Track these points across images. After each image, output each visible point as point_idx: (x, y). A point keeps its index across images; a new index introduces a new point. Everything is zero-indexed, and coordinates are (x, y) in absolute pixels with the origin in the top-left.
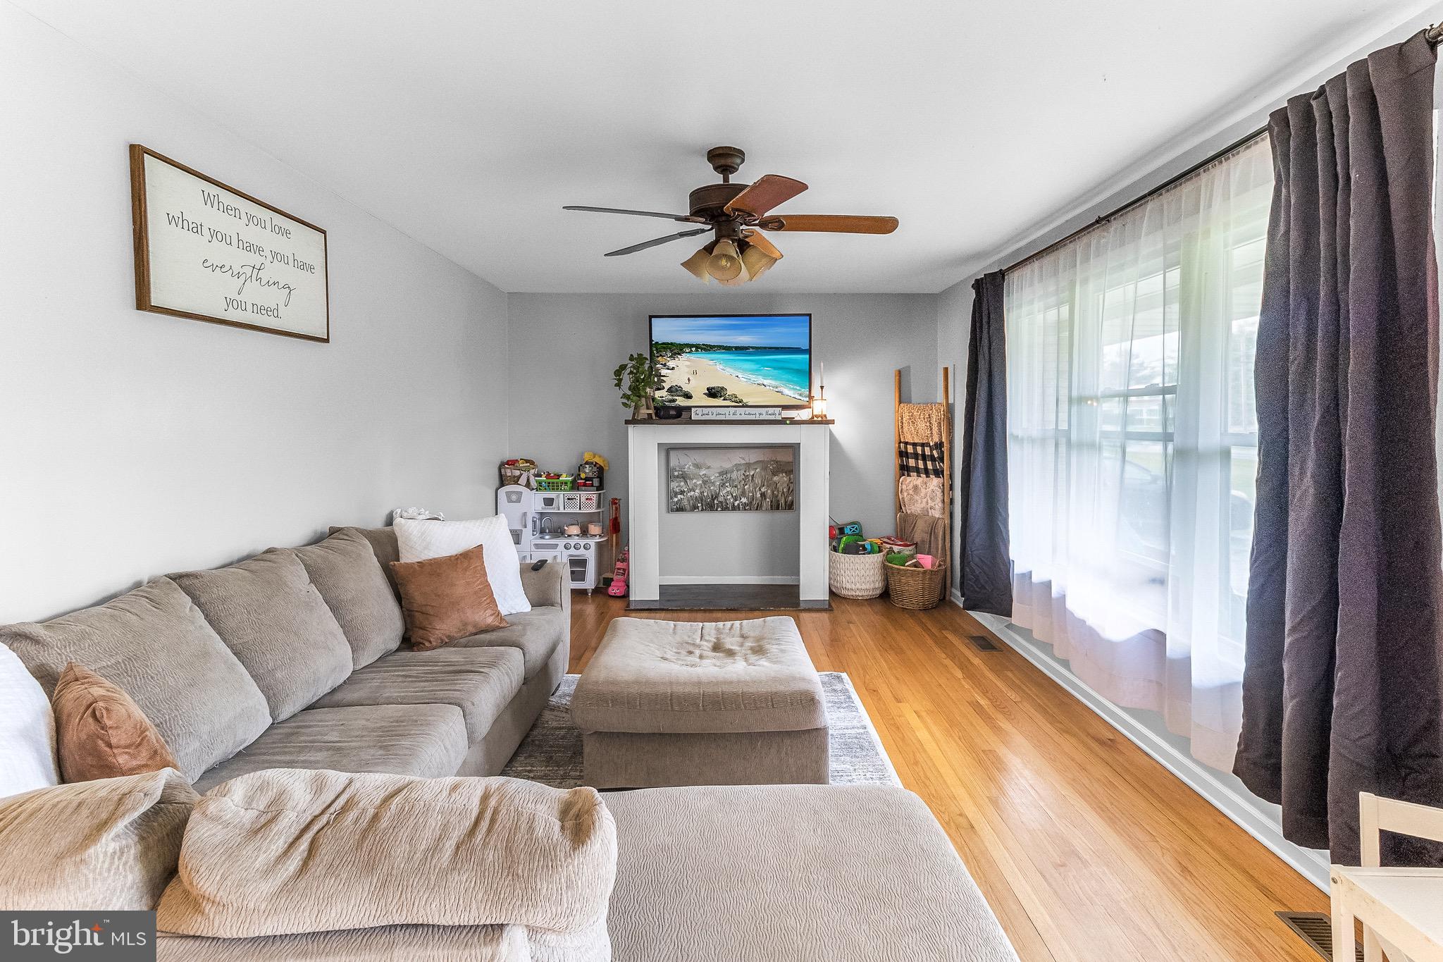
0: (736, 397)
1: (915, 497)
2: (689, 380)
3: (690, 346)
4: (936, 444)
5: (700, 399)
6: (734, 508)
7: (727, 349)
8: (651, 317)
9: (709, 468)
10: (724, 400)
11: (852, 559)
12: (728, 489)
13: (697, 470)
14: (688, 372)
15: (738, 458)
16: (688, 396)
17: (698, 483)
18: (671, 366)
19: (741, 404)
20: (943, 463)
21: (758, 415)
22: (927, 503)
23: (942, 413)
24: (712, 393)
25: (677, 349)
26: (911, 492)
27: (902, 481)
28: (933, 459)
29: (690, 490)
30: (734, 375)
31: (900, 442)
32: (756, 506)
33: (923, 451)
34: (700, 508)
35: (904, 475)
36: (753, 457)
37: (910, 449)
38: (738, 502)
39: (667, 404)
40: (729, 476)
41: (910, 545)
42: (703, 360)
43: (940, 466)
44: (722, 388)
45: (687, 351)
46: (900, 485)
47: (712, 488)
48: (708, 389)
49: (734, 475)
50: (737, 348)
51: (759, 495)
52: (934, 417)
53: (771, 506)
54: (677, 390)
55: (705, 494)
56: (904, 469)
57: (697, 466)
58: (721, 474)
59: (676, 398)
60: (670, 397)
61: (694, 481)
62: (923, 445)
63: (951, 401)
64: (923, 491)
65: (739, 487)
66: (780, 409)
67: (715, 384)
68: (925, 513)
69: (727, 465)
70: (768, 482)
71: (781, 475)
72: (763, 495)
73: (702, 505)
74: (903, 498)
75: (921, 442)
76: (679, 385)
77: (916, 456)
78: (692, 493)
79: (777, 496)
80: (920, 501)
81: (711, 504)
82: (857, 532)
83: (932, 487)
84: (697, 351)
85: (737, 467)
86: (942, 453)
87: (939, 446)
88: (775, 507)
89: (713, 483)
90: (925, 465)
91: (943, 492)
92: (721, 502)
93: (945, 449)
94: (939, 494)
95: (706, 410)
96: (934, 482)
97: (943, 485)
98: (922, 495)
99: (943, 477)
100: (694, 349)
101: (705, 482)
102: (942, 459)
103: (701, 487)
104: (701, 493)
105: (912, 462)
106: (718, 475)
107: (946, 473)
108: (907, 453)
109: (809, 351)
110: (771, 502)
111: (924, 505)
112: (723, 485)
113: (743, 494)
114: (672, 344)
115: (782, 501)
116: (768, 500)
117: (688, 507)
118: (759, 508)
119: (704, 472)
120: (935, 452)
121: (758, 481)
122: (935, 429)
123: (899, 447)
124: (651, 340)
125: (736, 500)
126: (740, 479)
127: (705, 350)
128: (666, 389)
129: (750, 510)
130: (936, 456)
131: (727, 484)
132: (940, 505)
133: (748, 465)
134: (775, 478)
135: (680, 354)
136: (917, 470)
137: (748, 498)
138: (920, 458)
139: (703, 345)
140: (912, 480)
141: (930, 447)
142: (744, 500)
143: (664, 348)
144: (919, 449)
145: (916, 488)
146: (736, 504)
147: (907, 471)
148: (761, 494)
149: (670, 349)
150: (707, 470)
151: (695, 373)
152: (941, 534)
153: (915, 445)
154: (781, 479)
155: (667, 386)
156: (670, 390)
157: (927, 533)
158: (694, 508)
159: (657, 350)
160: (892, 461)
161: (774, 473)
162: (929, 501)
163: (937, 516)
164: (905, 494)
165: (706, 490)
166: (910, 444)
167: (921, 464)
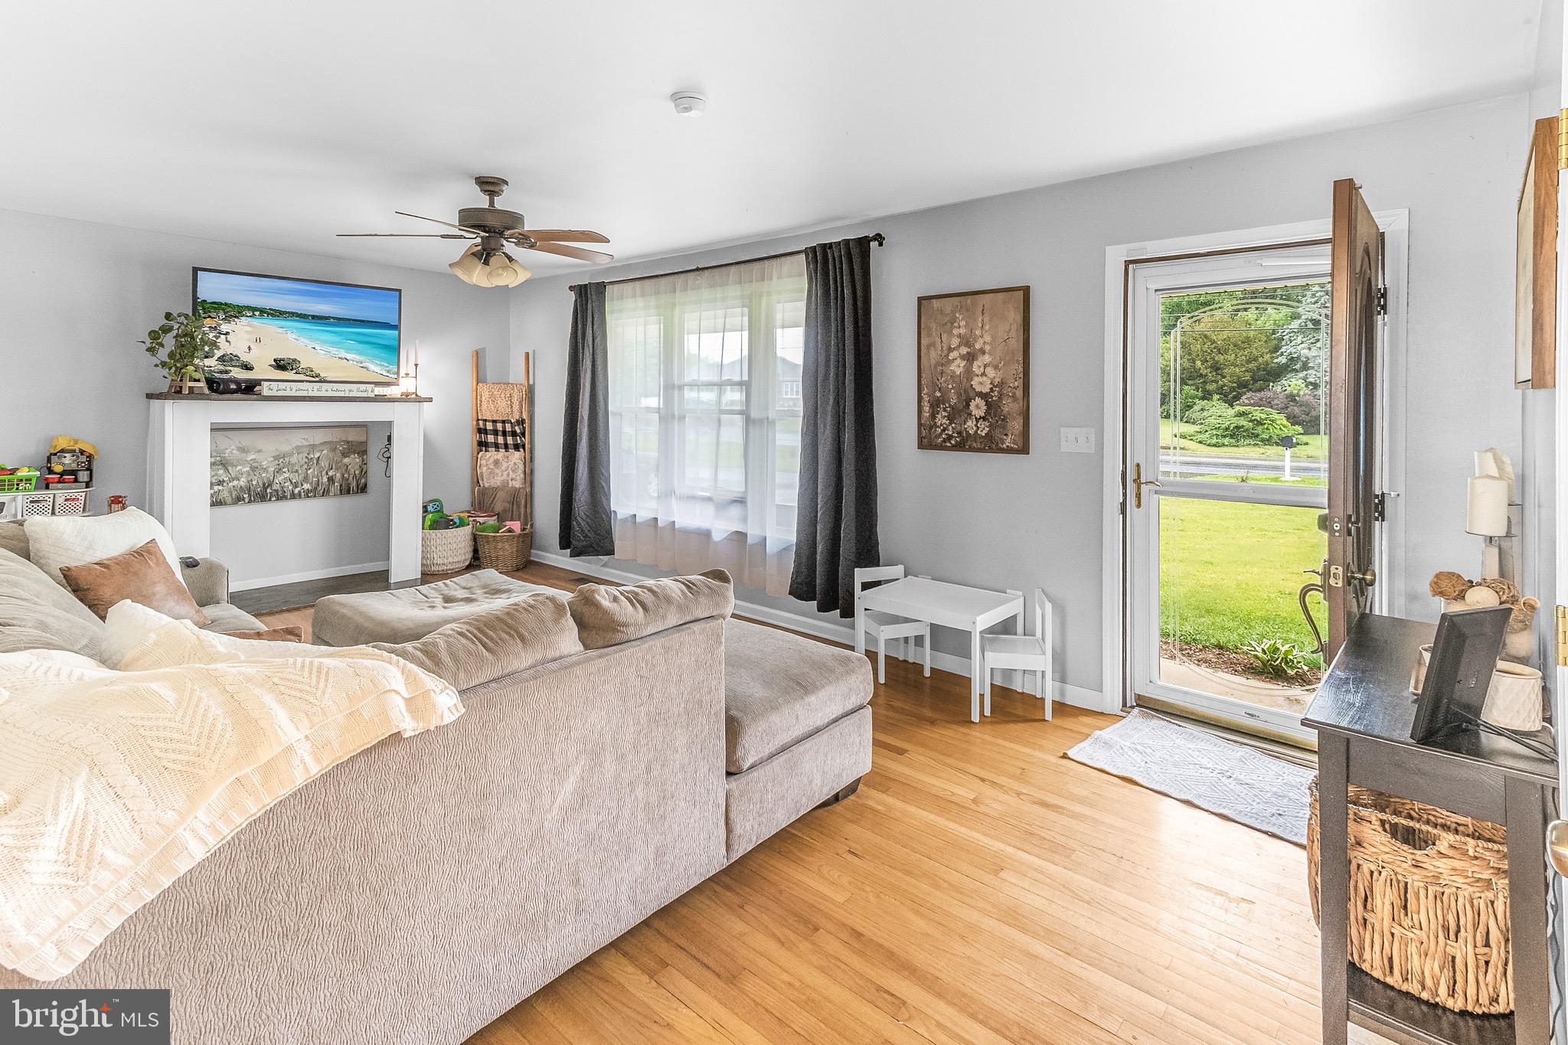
0: (312, 371)
1: (496, 471)
2: (249, 348)
3: (253, 309)
4: (518, 421)
5: (262, 370)
6: (293, 496)
7: (302, 317)
8: (195, 270)
9: (259, 451)
10: (296, 373)
11: (444, 534)
12: (286, 475)
13: (243, 455)
14: (248, 340)
15: (299, 439)
16: (248, 367)
17: (244, 470)
18: (225, 331)
19: (317, 379)
20: (525, 438)
21: (347, 392)
22: (508, 475)
23: (524, 393)
24: (280, 365)
25: (234, 312)
26: (491, 467)
27: (481, 457)
28: (514, 434)
29: (233, 479)
30: (310, 347)
31: (478, 420)
32: (321, 492)
33: (504, 427)
34: (247, 500)
35: (481, 451)
36: (320, 437)
37: (489, 426)
38: (299, 489)
39: (216, 375)
40: (287, 459)
41: (492, 516)
42: (270, 327)
43: (521, 440)
44: (294, 360)
45: (248, 314)
46: (479, 460)
47: (264, 475)
48: (275, 360)
49: (294, 459)
50: (314, 317)
51: (325, 480)
52: (516, 396)
53: (341, 490)
54: (232, 360)
55: (254, 483)
56: (483, 445)
57: (243, 450)
58: (276, 458)
59: (230, 368)
60: (222, 368)
61: (239, 468)
62: (503, 422)
63: (531, 383)
64: (505, 465)
65: (300, 472)
66: (373, 386)
67: (284, 354)
68: (505, 484)
69: (285, 448)
70: (337, 463)
71: (352, 456)
72: (331, 480)
73: (250, 495)
74: (481, 473)
75: (501, 419)
76: (234, 354)
77: (495, 432)
78: (235, 483)
79: (347, 480)
80: (500, 474)
81: (262, 494)
82: (439, 509)
83: (514, 460)
84: (261, 315)
85: (298, 449)
86: (524, 428)
87: (521, 422)
88: (346, 490)
89: (265, 470)
90: (505, 440)
91: (525, 464)
92: (277, 491)
93: (526, 425)
94: (521, 466)
95: (282, 385)
96: (516, 456)
97: (525, 458)
98: (503, 468)
99: (524, 450)
100: (257, 313)
101: (253, 469)
102: (523, 434)
103: (249, 474)
104: (248, 482)
105: (491, 438)
106: (272, 459)
107: (527, 446)
108: (486, 430)
109: (397, 327)
110: (341, 486)
111: (505, 477)
112: (279, 471)
113: (306, 479)
114: (226, 304)
115: (354, 484)
116: (336, 484)
117: (230, 500)
118: (325, 493)
119: (253, 457)
120: (517, 428)
121: (324, 463)
122: (516, 407)
123: (478, 424)
124: (195, 297)
125: (296, 487)
126: (302, 462)
127: (272, 315)
128: (216, 358)
129: (315, 496)
130: (518, 431)
131: (285, 470)
132: (522, 476)
133: (313, 447)
134: (346, 460)
135: (237, 317)
136: (496, 446)
137: (311, 484)
138: (500, 433)
139: (270, 309)
140: (492, 455)
141: (511, 423)
142: (306, 486)
143: (215, 308)
144: (499, 426)
145: (497, 463)
146: (296, 491)
147: (486, 447)
148: (328, 478)
149: (223, 310)
150: (256, 454)
151: (258, 340)
152: (523, 502)
153: (494, 422)
154: (352, 461)
155: (218, 354)
156: (221, 359)
157: (508, 502)
158: (239, 499)
159: (204, 309)
160: (469, 438)
161: (345, 455)
162: (511, 473)
163: (517, 486)
164: (484, 469)
165: (256, 478)
166: (489, 421)
167: (501, 440)
